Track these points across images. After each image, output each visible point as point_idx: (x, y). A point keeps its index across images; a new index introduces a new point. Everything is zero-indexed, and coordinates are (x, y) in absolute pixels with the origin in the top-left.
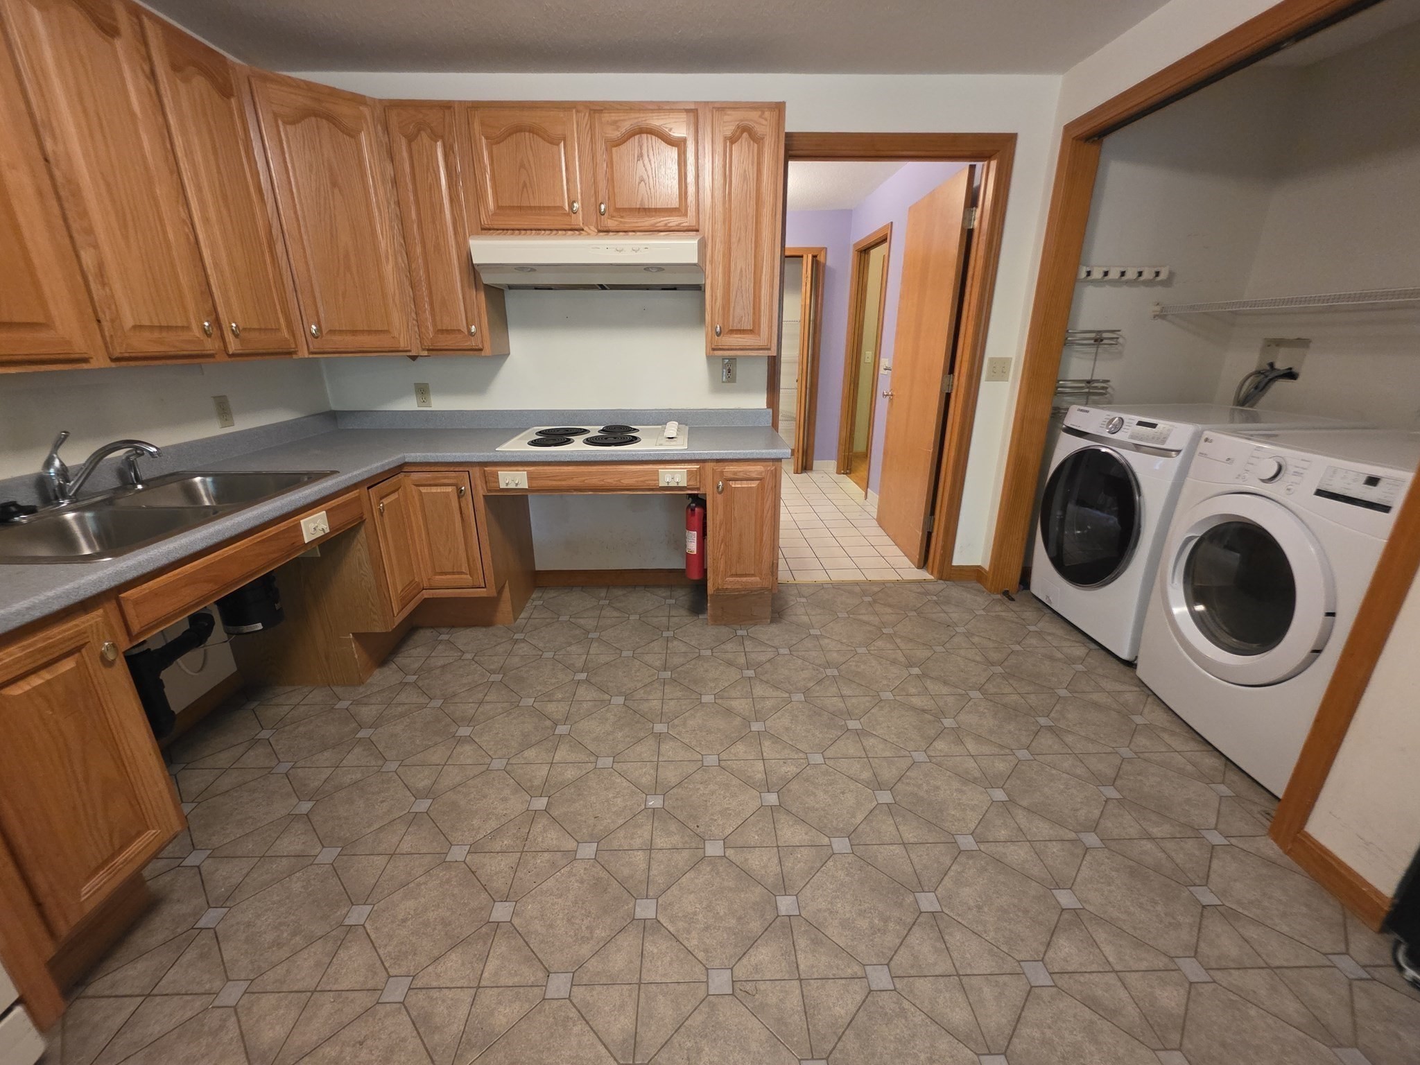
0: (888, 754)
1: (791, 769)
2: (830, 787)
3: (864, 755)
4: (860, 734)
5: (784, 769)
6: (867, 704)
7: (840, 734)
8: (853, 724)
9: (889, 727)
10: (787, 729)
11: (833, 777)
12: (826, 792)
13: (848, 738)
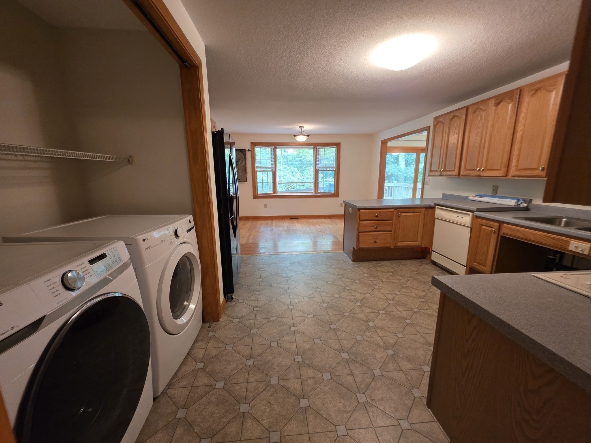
0: (330, 341)
1: (367, 333)
2: (352, 328)
3: (340, 340)
4: (342, 350)
5: (370, 334)
6: (338, 369)
7: (351, 350)
8: (345, 355)
9: (328, 355)
10: (376, 351)
11: (351, 331)
12: (353, 327)
13: (347, 348)
